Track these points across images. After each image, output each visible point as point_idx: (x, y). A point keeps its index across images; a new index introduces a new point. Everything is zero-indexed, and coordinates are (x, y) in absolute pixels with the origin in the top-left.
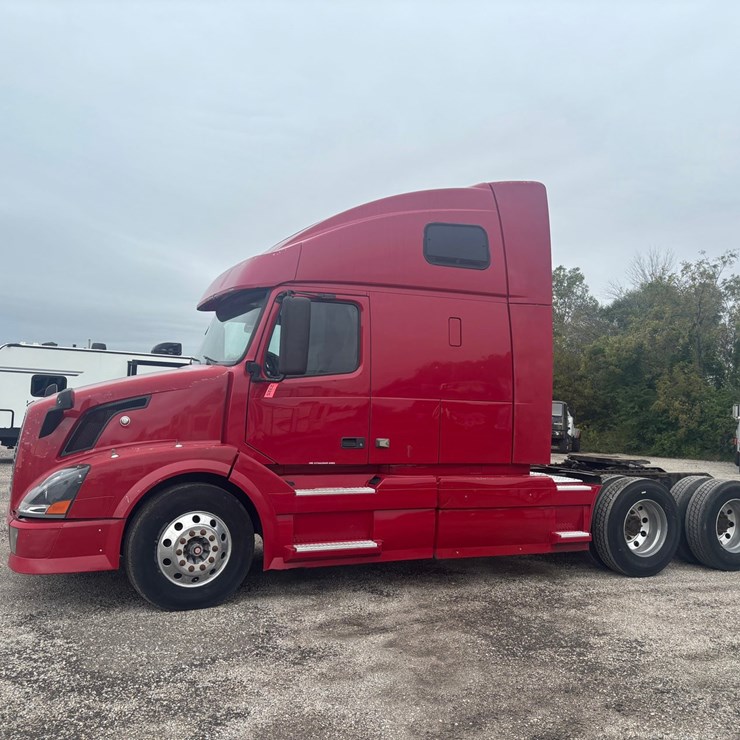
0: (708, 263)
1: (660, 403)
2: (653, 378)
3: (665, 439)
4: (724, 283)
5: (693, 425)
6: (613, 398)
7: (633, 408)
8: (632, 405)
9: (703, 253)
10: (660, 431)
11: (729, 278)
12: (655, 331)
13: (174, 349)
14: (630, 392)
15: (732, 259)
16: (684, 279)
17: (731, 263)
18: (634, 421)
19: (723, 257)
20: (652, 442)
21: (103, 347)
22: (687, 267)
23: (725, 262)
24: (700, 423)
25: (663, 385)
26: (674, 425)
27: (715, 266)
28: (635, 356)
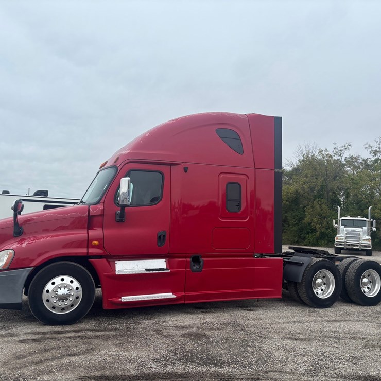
0: (337, 149)
1: (307, 220)
2: (304, 207)
3: (310, 237)
4: (345, 159)
5: (323, 230)
6: (286, 217)
7: (295, 221)
8: (294, 220)
9: (335, 144)
10: (308, 233)
11: (348, 157)
12: (304, 183)
13: (44, 193)
14: (294, 214)
15: (349, 147)
16: (319, 157)
17: (349, 149)
18: (295, 228)
19: (345, 146)
20: (304, 238)
21: (8, 192)
22: (321, 151)
23: (346, 149)
24: (327, 229)
25: (309, 210)
26: (314, 230)
27: (341, 151)
28: (295, 196)
